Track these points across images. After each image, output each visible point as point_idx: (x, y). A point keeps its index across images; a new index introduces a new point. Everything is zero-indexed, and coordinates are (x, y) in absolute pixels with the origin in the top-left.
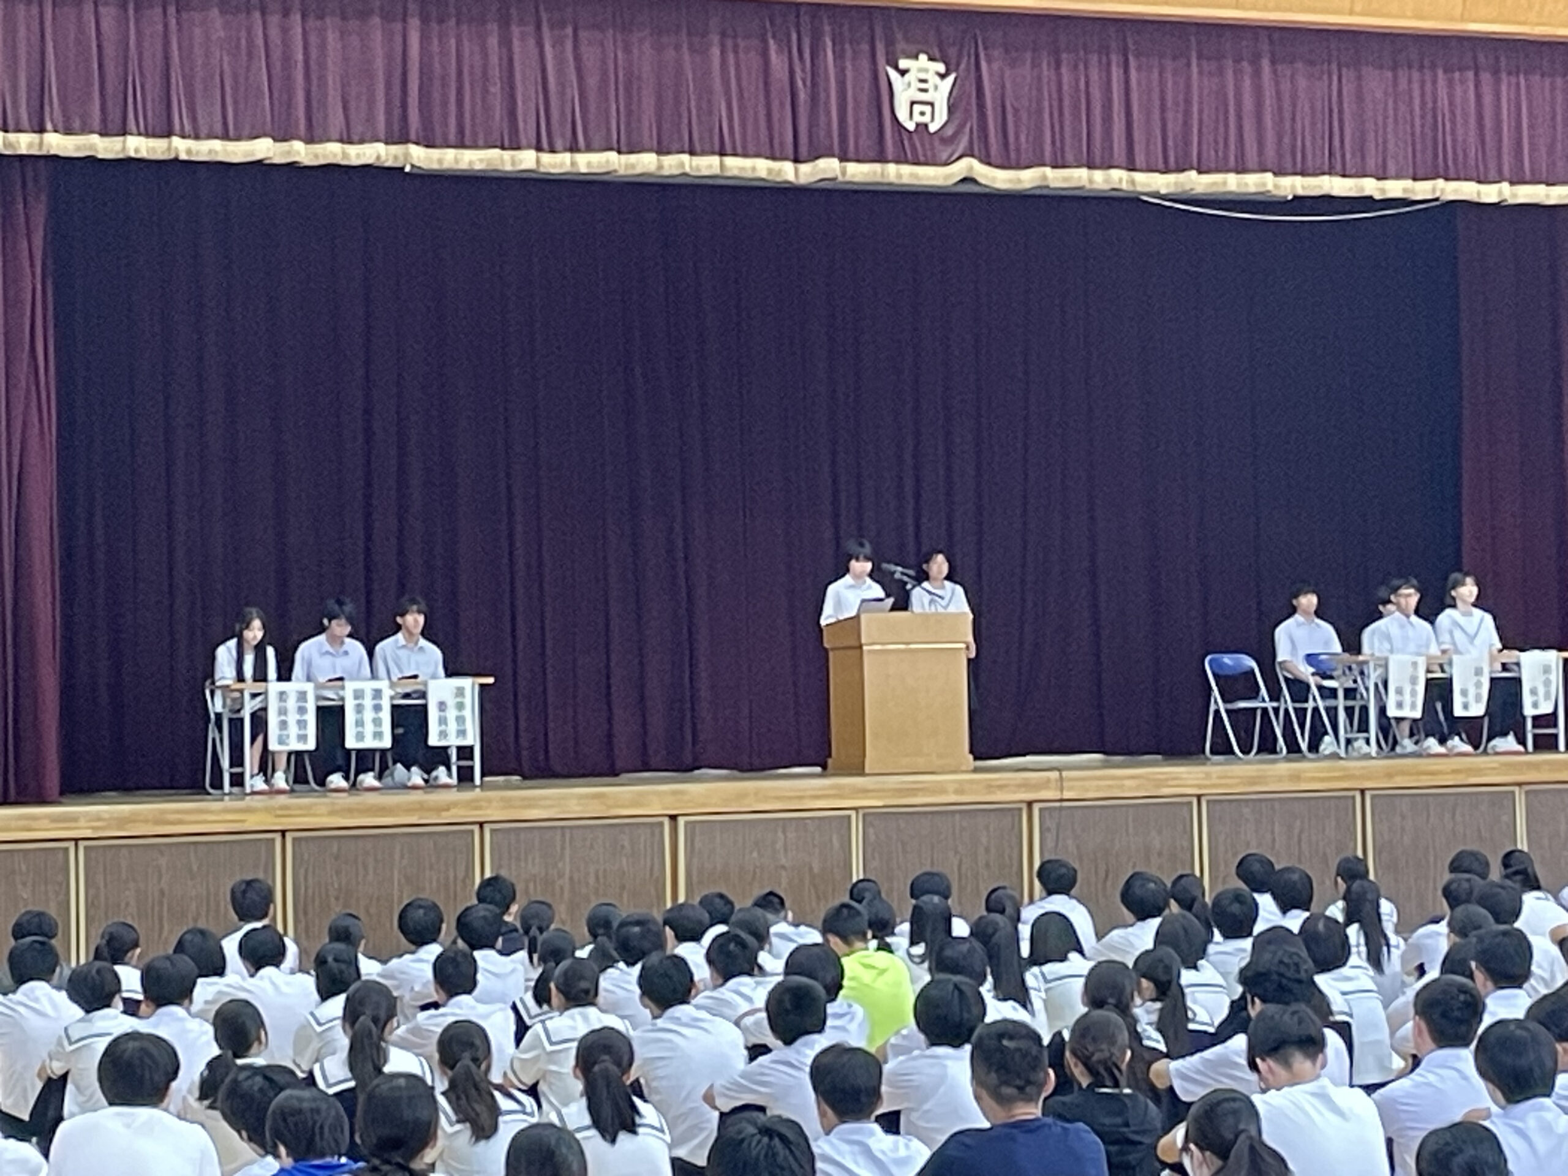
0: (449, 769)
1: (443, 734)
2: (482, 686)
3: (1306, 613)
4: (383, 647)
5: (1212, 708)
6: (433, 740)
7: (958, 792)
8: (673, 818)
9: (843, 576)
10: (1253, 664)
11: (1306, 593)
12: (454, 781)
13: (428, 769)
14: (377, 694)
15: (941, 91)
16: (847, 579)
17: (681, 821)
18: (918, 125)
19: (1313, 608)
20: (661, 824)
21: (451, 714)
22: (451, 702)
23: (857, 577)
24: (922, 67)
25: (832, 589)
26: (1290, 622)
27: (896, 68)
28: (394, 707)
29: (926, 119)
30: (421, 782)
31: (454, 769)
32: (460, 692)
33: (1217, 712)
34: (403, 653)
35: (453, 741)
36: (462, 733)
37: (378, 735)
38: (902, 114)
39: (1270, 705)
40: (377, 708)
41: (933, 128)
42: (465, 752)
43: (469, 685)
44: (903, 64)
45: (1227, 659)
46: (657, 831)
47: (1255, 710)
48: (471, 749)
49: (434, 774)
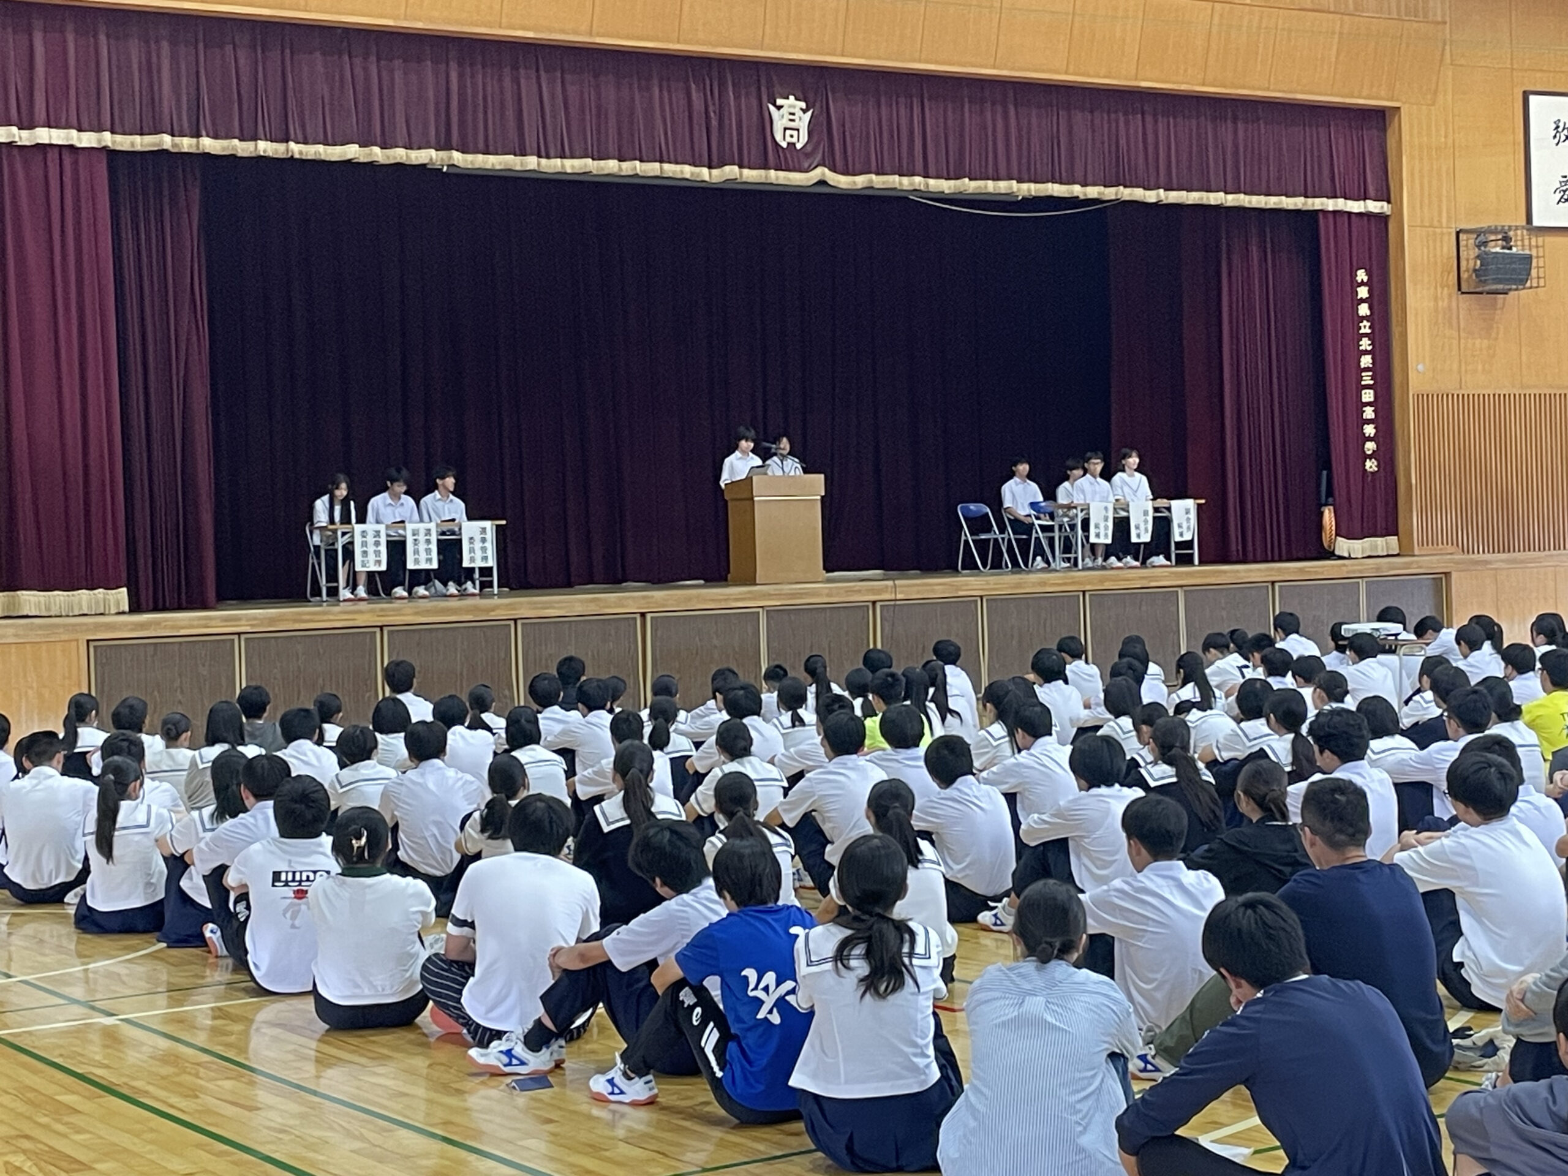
0: (474, 583)
1: (472, 560)
2: (497, 526)
3: (1020, 477)
4: (427, 500)
5: (963, 538)
6: (466, 564)
7: (828, 595)
8: (643, 615)
9: (733, 452)
10: (988, 510)
11: (1022, 463)
12: (477, 591)
13: (459, 583)
14: (428, 532)
15: (804, 121)
16: (737, 454)
17: (649, 616)
18: (789, 144)
19: (1026, 473)
20: (635, 619)
21: (478, 545)
22: (478, 537)
23: (744, 452)
24: (792, 104)
25: (727, 461)
26: (1011, 482)
27: (774, 104)
28: (439, 541)
29: (794, 140)
30: (456, 592)
31: (477, 582)
32: (484, 530)
33: (966, 542)
34: (440, 504)
35: (479, 564)
36: (485, 559)
37: (429, 560)
38: (778, 137)
39: (999, 537)
40: (428, 542)
41: (799, 146)
42: (486, 571)
43: (488, 524)
44: (779, 102)
45: (972, 507)
46: (631, 622)
47: (989, 540)
48: (491, 569)
49: (464, 587)
